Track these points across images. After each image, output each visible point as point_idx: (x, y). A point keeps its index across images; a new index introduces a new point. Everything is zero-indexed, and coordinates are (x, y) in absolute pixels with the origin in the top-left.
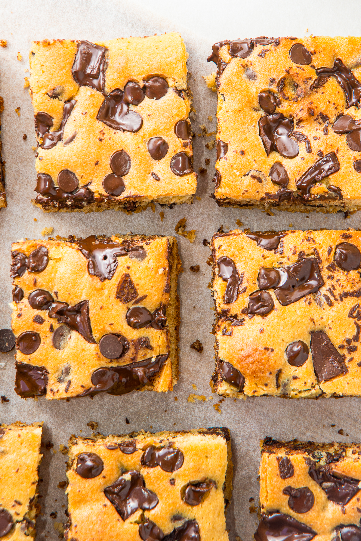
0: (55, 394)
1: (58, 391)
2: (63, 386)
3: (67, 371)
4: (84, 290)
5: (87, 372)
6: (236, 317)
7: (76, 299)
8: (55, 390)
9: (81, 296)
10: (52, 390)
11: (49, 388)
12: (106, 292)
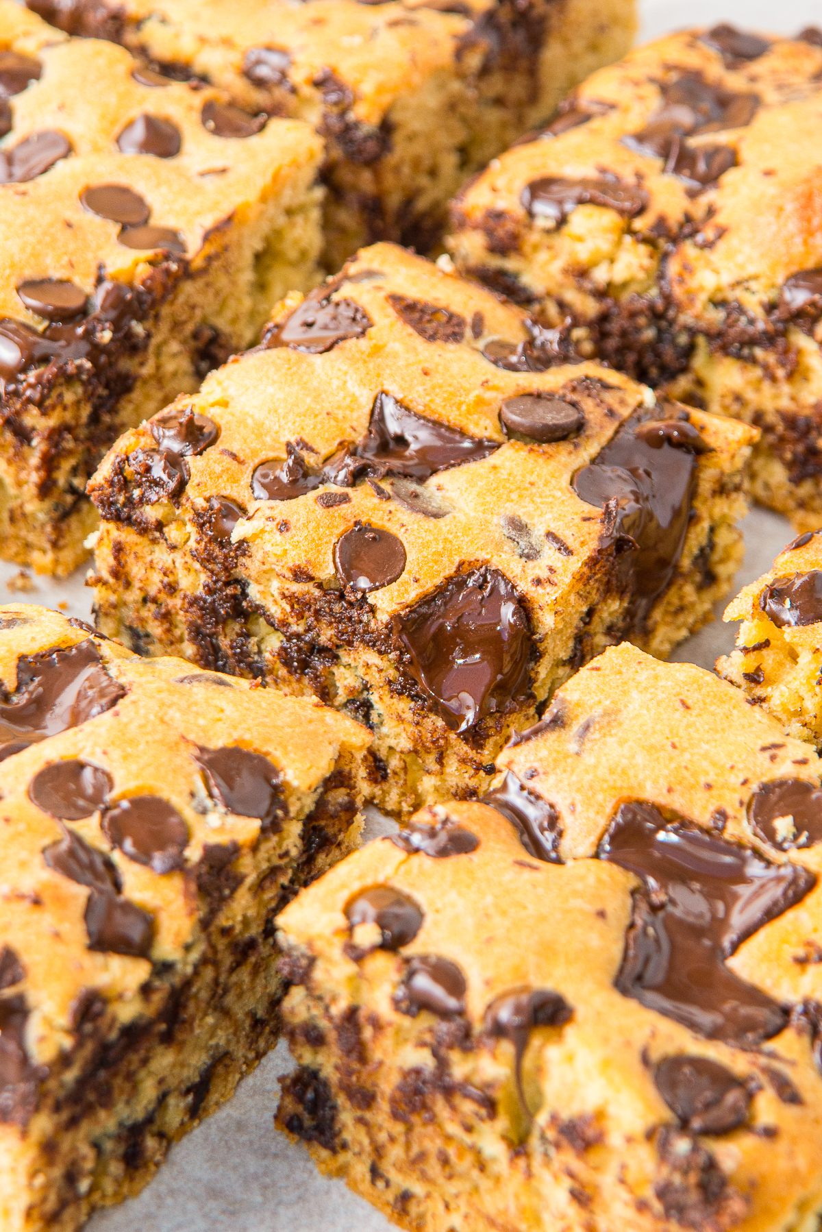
0: (554, 578)
1: (551, 570)
2: (550, 555)
3: (518, 527)
4: (349, 384)
5: (558, 494)
7: (355, 415)
8: (544, 574)
9: (355, 399)
10: (538, 582)
11: (524, 587)
12: (396, 346)
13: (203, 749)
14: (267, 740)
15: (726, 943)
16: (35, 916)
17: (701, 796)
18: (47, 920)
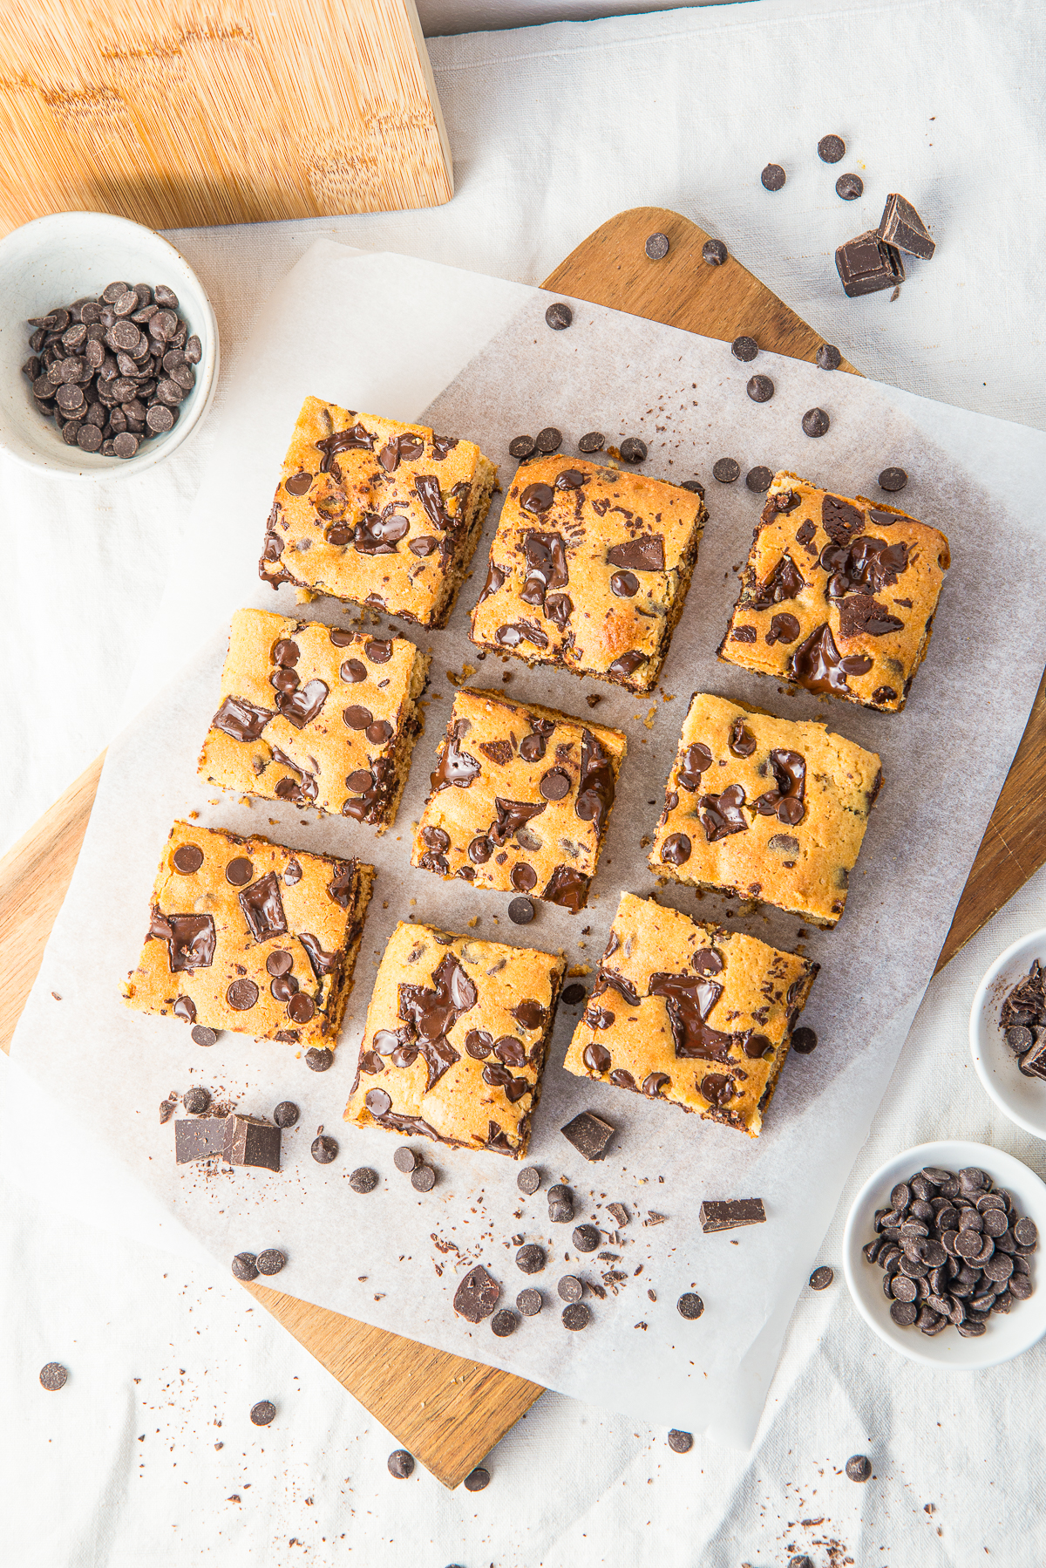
0: (588, 865)
1: (586, 861)
2: (583, 854)
3: (568, 844)
4: (484, 798)
5: (575, 822)
6: (564, 640)
8: (584, 863)
9: (489, 804)
10: (584, 867)
11: (580, 870)
12: (493, 775)
13: (512, 1010)
14: (530, 995)
15: (702, 1015)
16: (494, 1105)
17: (676, 966)
18: (498, 1105)
